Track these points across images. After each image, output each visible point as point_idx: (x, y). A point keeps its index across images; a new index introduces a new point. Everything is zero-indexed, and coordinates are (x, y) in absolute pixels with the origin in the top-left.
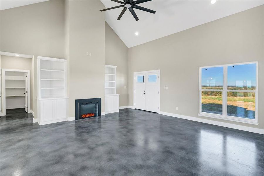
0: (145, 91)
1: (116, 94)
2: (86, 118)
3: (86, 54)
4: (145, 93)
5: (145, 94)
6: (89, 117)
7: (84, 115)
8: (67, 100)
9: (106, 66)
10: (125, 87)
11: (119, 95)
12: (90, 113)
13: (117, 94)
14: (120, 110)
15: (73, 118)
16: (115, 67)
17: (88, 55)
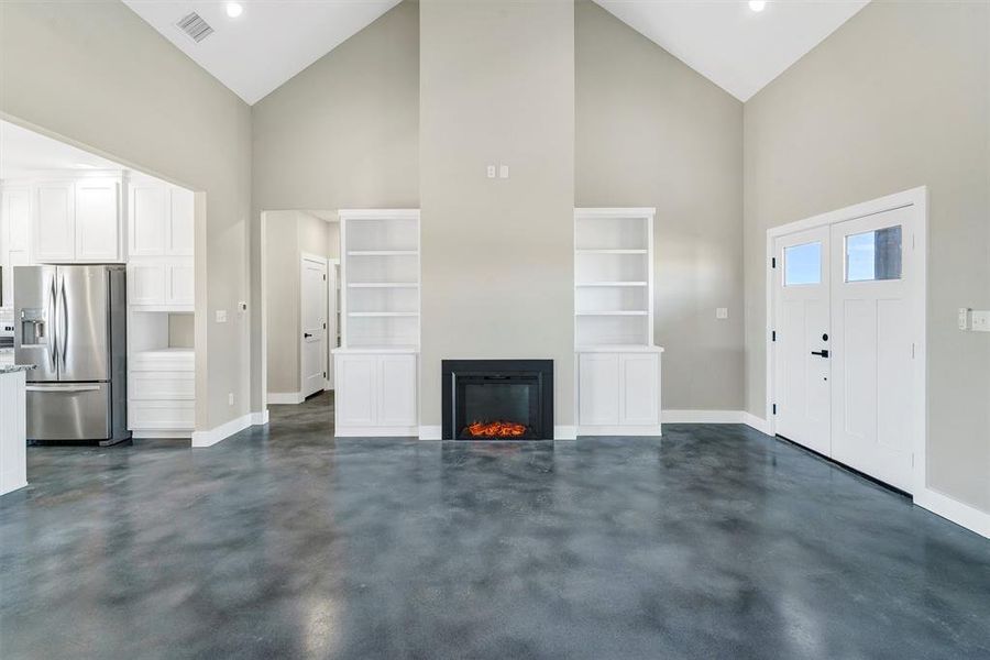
0: (825, 337)
1: (651, 346)
2: (484, 437)
3: (486, 172)
4: (824, 346)
5: (825, 354)
6: (497, 436)
7: (476, 427)
8: (417, 358)
9: (579, 212)
10: (722, 313)
11: (662, 350)
12: (502, 421)
13: (656, 344)
14: (666, 428)
15: (432, 432)
16: (648, 212)
17: (493, 176)
